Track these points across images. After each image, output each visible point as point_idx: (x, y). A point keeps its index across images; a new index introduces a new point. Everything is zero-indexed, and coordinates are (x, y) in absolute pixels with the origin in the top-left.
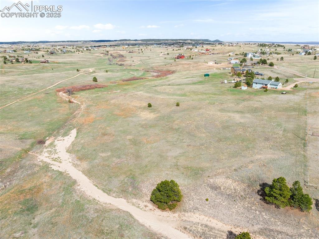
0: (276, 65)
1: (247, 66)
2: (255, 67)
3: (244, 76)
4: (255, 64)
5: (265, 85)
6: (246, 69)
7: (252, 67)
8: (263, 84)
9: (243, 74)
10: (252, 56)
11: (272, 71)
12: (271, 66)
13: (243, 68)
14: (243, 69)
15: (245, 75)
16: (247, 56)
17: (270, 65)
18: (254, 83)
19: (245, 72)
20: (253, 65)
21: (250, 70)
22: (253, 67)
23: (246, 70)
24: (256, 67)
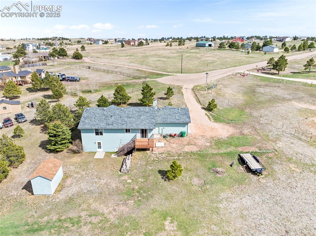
0: (85, 57)
1: (30, 63)
2: (49, 63)
3: (30, 90)
4: (46, 58)
5: (139, 135)
6: (29, 70)
7: (43, 65)
8: (127, 131)
9: (26, 83)
10: (35, 48)
11: (89, 68)
12: (78, 59)
13: (21, 67)
14: (23, 69)
15: (30, 86)
16: (27, 48)
17: (74, 58)
18: (88, 131)
19: (28, 78)
20: (42, 60)
21: (40, 71)
22: (45, 64)
23: (29, 72)
24: (51, 64)
